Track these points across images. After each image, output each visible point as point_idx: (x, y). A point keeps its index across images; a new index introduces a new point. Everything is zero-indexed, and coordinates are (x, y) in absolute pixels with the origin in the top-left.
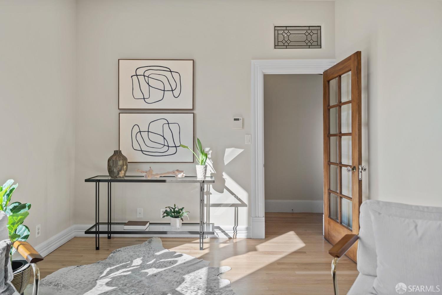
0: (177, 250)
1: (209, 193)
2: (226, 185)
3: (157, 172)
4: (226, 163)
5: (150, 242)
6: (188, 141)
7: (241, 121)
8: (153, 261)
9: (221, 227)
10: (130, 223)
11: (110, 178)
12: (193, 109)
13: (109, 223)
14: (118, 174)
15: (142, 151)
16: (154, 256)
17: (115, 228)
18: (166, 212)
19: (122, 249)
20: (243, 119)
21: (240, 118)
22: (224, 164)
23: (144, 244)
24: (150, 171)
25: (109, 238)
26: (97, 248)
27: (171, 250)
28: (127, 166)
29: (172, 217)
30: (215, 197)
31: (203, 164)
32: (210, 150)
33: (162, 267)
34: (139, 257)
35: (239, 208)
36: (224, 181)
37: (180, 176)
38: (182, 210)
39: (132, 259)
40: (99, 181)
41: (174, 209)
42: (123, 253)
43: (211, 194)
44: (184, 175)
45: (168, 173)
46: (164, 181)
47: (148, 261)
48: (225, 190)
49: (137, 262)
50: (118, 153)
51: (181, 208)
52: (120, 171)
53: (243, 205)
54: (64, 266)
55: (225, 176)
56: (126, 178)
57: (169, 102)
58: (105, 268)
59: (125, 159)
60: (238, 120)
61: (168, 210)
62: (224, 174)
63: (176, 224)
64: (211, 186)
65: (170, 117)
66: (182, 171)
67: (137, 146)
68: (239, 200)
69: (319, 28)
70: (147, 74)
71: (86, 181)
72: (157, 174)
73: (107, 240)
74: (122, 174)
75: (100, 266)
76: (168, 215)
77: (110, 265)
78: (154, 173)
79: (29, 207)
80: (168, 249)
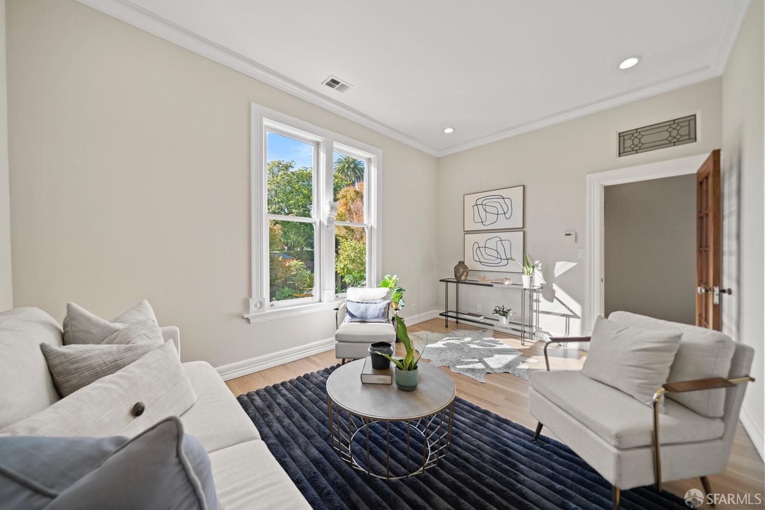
0: (501, 340)
1: (537, 301)
2: (556, 295)
3: (490, 278)
4: (556, 275)
5: (484, 331)
6: (518, 255)
7: (573, 237)
8: (479, 342)
9: (550, 332)
10: (469, 314)
11: (456, 280)
12: (524, 227)
13: (457, 312)
14: (461, 278)
15: (480, 262)
16: (481, 339)
17: (460, 316)
18: (495, 310)
19: (462, 330)
20: (576, 235)
21: (571, 233)
22: (554, 276)
23: (479, 331)
24: (484, 278)
25: (457, 322)
26: (447, 326)
27: (496, 339)
28: (467, 273)
29: (500, 314)
30: (544, 305)
31: (528, 274)
32: (540, 263)
33: (483, 346)
34: (471, 337)
35: (570, 319)
36: (554, 292)
37: (507, 283)
38: (509, 311)
39: (466, 336)
40: (448, 281)
41: (503, 309)
42: (461, 332)
43: (540, 302)
44: (511, 283)
45: (498, 280)
46: (492, 286)
47: (475, 341)
48: (555, 299)
49: (468, 339)
50: (462, 263)
51: (509, 309)
52: (462, 276)
53: (575, 316)
54: (425, 330)
55: (555, 287)
56: (467, 281)
57: (502, 223)
58: (446, 337)
59: (466, 267)
60: (570, 235)
61: (498, 309)
62: (554, 285)
63: (502, 320)
64: (541, 295)
65: (503, 235)
66: (510, 280)
67: (476, 258)
68: (571, 311)
69: (693, 117)
70: (484, 203)
71: (440, 281)
72: (488, 280)
73: (455, 324)
74: (463, 278)
75: (443, 335)
76: (497, 313)
77: (450, 336)
78: (486, 279)
79: (404, 290)
80: (495, 338)
